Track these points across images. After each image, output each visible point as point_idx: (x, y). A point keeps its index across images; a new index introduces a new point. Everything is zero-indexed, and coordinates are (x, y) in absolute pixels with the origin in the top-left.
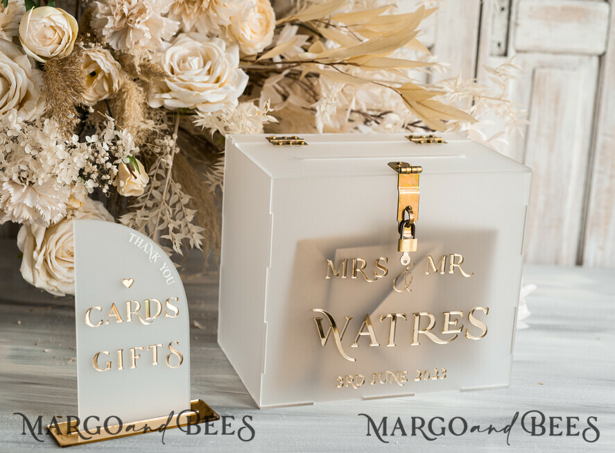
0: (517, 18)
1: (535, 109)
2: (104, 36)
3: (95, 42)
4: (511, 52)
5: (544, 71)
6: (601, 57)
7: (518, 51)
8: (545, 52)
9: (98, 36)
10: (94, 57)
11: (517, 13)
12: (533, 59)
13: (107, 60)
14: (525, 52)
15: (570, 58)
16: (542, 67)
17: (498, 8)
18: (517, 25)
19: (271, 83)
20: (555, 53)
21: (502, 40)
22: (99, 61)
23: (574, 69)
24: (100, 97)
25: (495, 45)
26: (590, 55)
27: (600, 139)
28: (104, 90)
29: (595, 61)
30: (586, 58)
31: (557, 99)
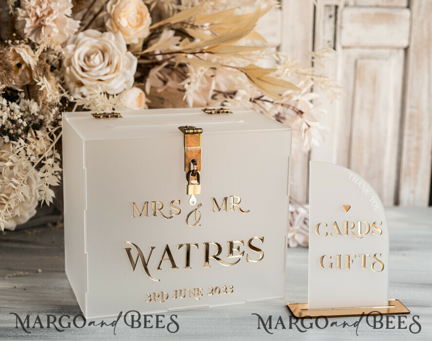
0: (341, 22)
1: (358, 89)
2: (26, 34)
3: (20, 40)
4: (338, 47)
5: (364, 61)
6: (406, 50)
7: (344, 47)
8: (363, 47)
9: (22, 36)
10: (19, 50)
11: (342, 18)
12: (355, 53)
13: (29, 54)
14: (349, 47)
15: (383, 51)
16: (362, 58)
17: (327, 16)
18: (341, 27)
19: (154, 72)
20: (372, 48)
21: (331, 38)
22: (22, 54)
23: (386, 59)
24: (24, 82)
25: (326, 43)
26: (398, 49)
27: (408, 111)
28: (26, 77)
29: (402, 52)
30: (395, 51)
31: (374, 82)
